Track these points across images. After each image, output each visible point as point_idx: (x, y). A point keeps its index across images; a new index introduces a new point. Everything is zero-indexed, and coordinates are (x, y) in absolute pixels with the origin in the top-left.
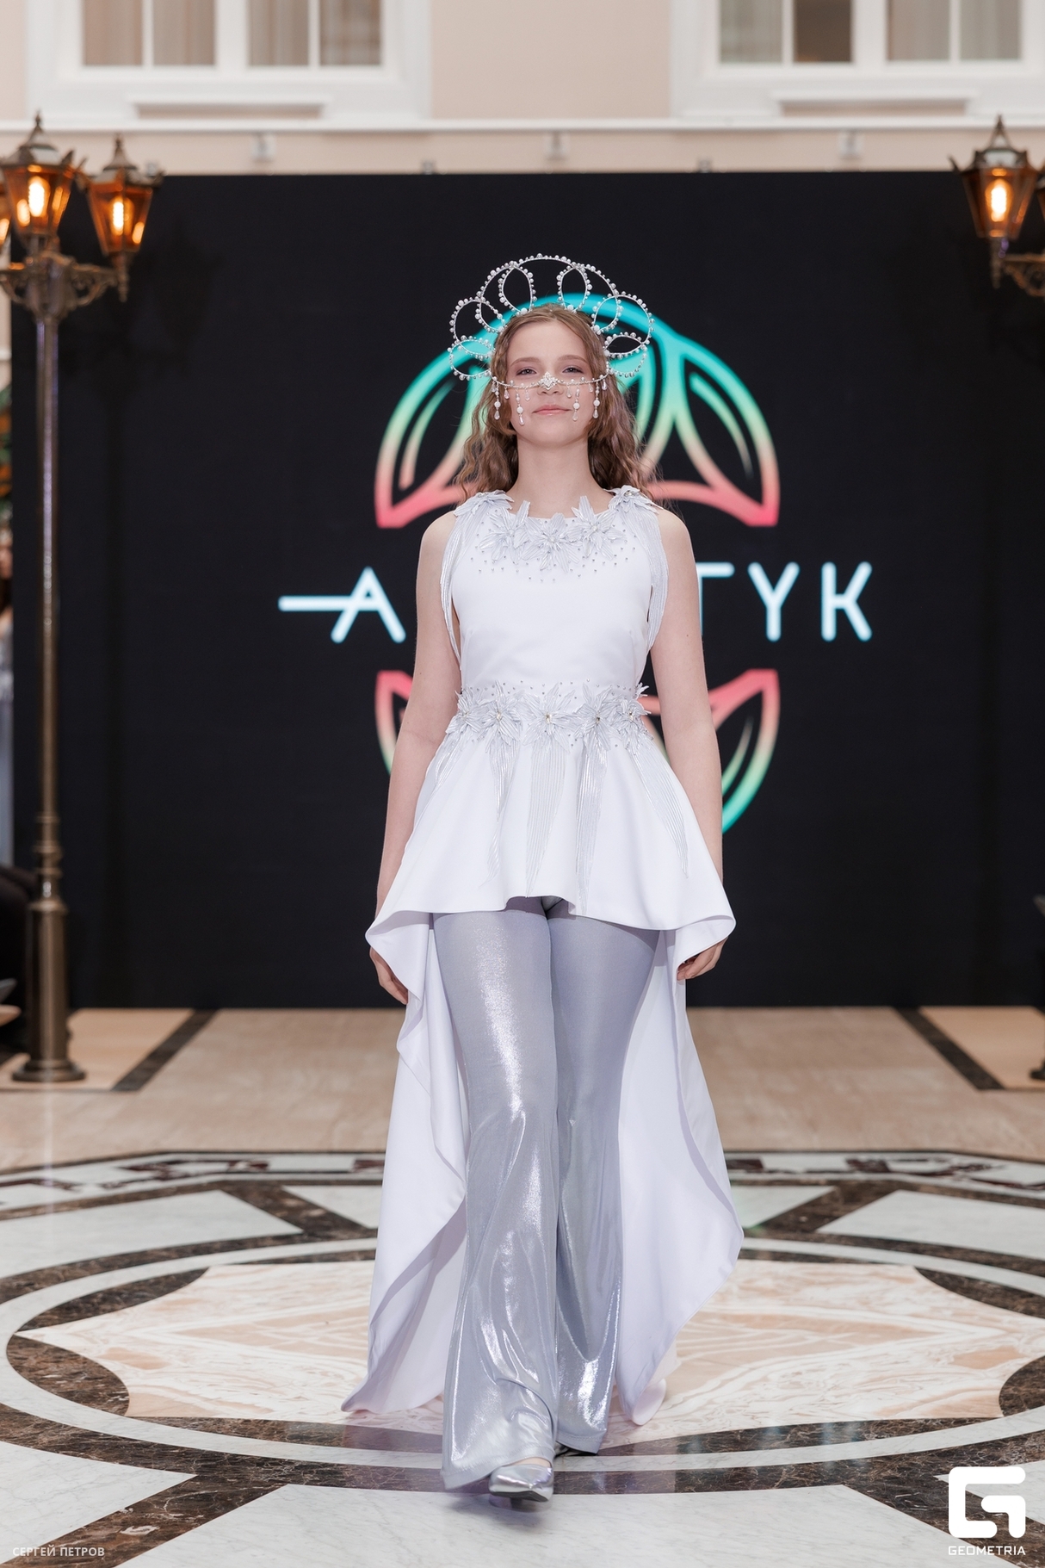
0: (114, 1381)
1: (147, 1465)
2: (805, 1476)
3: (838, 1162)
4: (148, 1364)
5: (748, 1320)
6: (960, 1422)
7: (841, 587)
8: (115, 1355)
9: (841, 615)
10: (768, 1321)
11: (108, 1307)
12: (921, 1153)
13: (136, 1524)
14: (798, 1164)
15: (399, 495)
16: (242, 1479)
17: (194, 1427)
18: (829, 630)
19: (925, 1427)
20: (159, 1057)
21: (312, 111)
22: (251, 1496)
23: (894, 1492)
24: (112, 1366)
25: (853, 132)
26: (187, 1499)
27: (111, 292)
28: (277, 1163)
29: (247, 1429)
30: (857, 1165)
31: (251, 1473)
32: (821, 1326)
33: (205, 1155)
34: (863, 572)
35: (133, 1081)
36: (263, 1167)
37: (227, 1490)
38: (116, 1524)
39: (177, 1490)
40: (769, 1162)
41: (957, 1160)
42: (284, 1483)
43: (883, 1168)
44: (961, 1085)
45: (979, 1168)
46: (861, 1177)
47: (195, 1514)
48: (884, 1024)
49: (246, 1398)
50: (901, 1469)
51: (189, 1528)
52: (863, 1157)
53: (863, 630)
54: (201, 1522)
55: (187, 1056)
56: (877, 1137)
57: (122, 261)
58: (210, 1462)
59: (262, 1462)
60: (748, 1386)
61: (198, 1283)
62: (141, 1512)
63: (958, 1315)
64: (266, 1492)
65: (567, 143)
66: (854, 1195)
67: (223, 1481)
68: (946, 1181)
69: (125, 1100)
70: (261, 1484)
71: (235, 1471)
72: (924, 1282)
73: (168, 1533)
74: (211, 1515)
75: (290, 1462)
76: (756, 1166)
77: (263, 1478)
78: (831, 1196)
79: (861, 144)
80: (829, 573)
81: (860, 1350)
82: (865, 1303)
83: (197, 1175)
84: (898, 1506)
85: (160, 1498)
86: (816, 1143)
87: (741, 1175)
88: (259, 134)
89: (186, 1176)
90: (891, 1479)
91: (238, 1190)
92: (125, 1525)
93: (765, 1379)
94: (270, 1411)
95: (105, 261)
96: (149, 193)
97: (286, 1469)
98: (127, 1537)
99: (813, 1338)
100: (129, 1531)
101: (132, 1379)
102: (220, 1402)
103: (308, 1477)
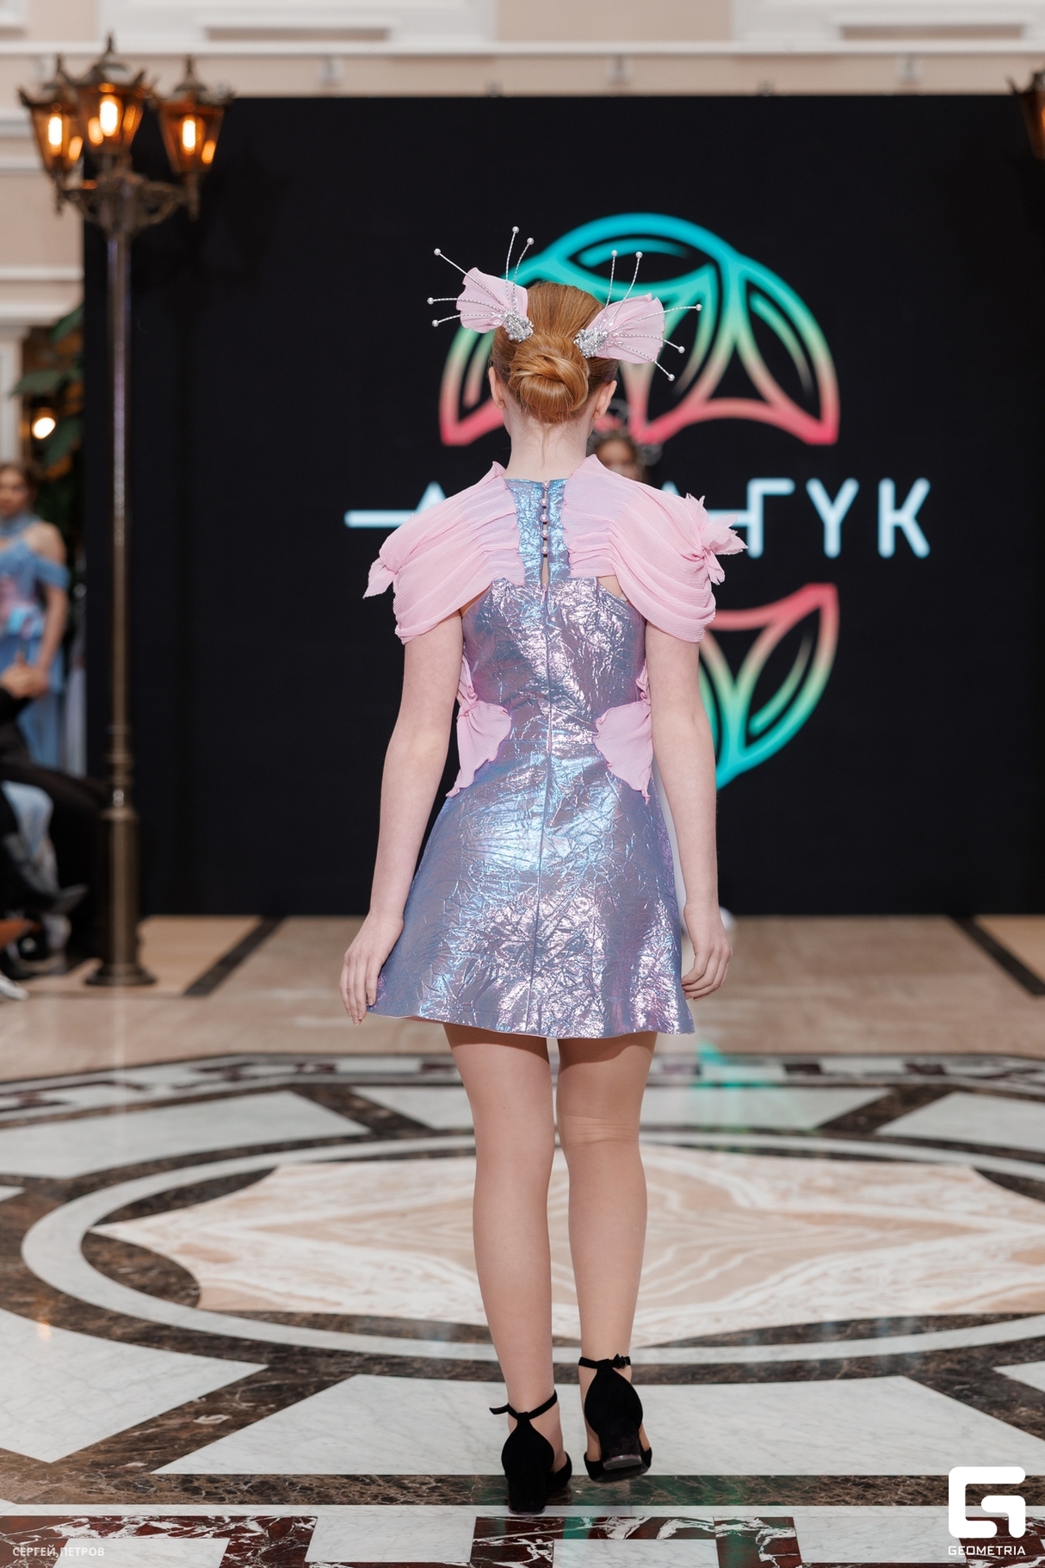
0: (185, 1276)
1: (219, 1356)
2: (866, 1368)
3: (895, 1066)
4: (219, 1259)
5: (808, 1218)
6: (1017, 1316)
7: (899, 503)
8: (187, 1250)
9: (899, 533)
10: (828, 1219)
11: (178, 1203)
12: (977, 1057)
13: (209, 1413)
14: (856, 1067)
15: (464, 412)
16: (313, 1371)
17: (265, 1320)
18: (886, 546)
19: (982, 1320)
20: (228, 964)
21: (379, 34)
22: (321, 1386)
23: (953, 1383)
24: (184, 1261)
25: (912, 57)
26: (259, 1389)
27: (182, 211)
28: (345, 1066)
29: (318, 1321)
30: (914, 1068)
31: (322, 1364)
32: (881, 1224)
33: (274, 1058)
34: (920, 490)
35: (203, 986)
36: (330, 1069)
37: (298, 1381)
38: (189, 1413)
39: (249, 1380)
40: (828, 1065)
41: (1012, 1064)
42: (354, 1374)
43: (939, 1071)
44: (1015, 992)
45: (1034, 1071)
46: (917, 1080)
47: (266, 1404)
48: (939, 933)
49: (315, 1292)
50: (960, 1362)
51: (261, 1417)
52: (920, 1061)
53: (920, 545)
54: (273, 1411)
55: (257, 962)
56: (933, 1039)
57: (192, 181)
58: (280, 1355)
59: (332, 1354)
60: (809, 1282)
61: (268, 1181)
62: (213, 1401)
63: (1014, 1214)
64: (335, 1383)
65: (630, 69)
66: (911, 1098)
67: (294, 1372)
68: (1002, 1084)
69: (195, 1005)
70: (331, 1374)
71: (306, 1362)
72: (981, 1181)
73: (240, 1422)
74: (282, 1404)
75: (359, 1354)
76: (814, 1069)
77: (333, 1369)
78: (889, 1099)
79: (920, 69)
80: (887, 490)
81: (919, 1247)
82: (923, 1201)
83: (267, 1076)
84: (958, 1396)
85: (232, 1389)
86: (874, 1046)
87: (799, 1077)
88: (327, 58)
89: (255, 1077)
90: (950, 1371)
91: (307, 1091)
92: (198, 1414)
93: (825, 1275)
94: (338, 1304)
95: (176, 179)
96: (220, 114)
97: (355, 1361)
98: (200, 1426)
99: (872, 1235)
100: (202, 1420)
101: (204, 1274)
102: (290, 1295)
103: (377, 1368)
